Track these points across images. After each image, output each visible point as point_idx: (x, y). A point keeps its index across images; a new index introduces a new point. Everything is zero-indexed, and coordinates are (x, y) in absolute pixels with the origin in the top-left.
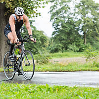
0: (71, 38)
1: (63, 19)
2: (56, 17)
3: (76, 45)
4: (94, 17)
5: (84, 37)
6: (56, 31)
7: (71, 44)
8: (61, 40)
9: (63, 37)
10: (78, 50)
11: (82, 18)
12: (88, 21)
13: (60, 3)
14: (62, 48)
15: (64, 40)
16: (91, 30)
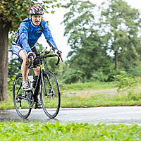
0: (96, 61)
1: (83, 32)
2: (72, 31)
3: (103, 71)
4: (129, 29)
5: (114, 60)
6: (73, 50)
7: (96, 70)
8: (81, 65)
9: (84, 59)
10: (107, 78)
11: (112, 31)
12: (121, 35)
13: (78, 9)
14: (83, 76)
15: (85, 63)
16: (126, 49)
